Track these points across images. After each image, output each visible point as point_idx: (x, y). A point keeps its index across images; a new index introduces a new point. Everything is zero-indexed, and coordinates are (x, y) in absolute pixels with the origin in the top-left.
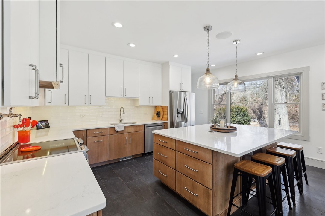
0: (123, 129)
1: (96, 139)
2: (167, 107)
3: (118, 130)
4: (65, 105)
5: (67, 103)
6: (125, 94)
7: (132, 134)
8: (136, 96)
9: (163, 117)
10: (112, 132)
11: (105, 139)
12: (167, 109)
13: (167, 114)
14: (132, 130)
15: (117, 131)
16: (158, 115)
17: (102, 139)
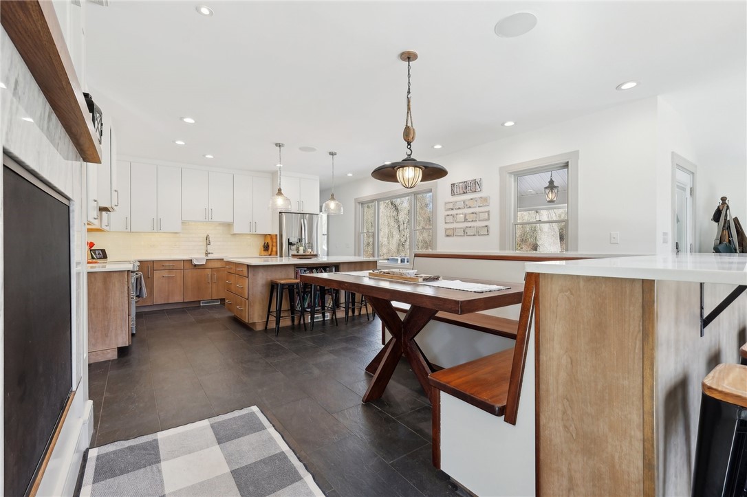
0: (204, 262)
1: (166, 274)
2: (276, 235)
3: (196, 263)
4: (127, 231)
5: (129, 228)
6: (210, 218)
7: (218, 269)
8: (229, 220)
9: (272, 251)
10: (187, 266)
11: (178, 275)
12: (276, 239)
13: (277, 246)
14: (218, 265)
15: (195, 265)
16: (266, 247)
17: (173, 274)
